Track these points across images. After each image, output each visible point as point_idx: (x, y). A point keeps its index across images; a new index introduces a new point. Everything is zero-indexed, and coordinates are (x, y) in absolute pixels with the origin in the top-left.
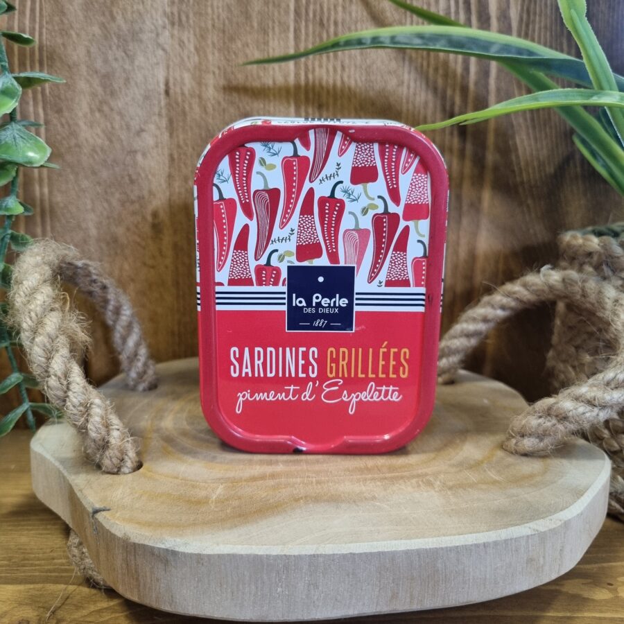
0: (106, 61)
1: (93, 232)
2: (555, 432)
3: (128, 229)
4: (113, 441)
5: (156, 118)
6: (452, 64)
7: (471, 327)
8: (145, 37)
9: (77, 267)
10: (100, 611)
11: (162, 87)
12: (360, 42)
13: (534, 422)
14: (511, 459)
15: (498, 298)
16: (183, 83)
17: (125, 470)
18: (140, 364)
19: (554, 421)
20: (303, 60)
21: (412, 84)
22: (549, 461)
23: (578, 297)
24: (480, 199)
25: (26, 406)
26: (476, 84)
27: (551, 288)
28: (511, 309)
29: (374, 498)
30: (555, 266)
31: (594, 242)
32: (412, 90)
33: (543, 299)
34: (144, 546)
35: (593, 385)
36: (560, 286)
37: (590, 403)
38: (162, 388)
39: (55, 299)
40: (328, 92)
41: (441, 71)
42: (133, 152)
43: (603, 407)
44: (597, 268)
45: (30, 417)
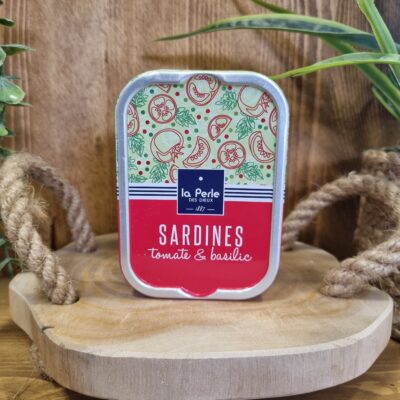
0: (67, 40)
1: (59, 150)
2: (355, 282)
3: (81, 149)
4: (59, 283)
5: (99, 77)
6: (292, 42)
7: (303, 213)
8: (92, 25)
9: (43, 171)
10: (48, 395)
11: (103, 57)
12: (229, 25)
13: (340, 274)
14: (325, 299)
15: (321, 193)
16: (116, 54)
17: (67, 302)
18: (84, 235)
19: (354, 274)
20: (194, 37)
21: (266, 55)
22: (350, 301)
23: (373, 192)
24: (311, 129)
25: (7, 260)
26: (309, 54)
27: (355, 186)
28: (330, 201)
29: (230, 323)
30: (358, 171)
31: (384, 156)
32: (266, 58)
33: (350, 193)
34: (73, 352)
35: (380, 250)
36: (361, 185)
37: (378, 261)
38: (98, 251)
39: (24, 190)
40: (211, 60)
41: (285, 46)
42: (84, 99)
43: (387, 264)
44: (386, 173)
45: (10, 268)
